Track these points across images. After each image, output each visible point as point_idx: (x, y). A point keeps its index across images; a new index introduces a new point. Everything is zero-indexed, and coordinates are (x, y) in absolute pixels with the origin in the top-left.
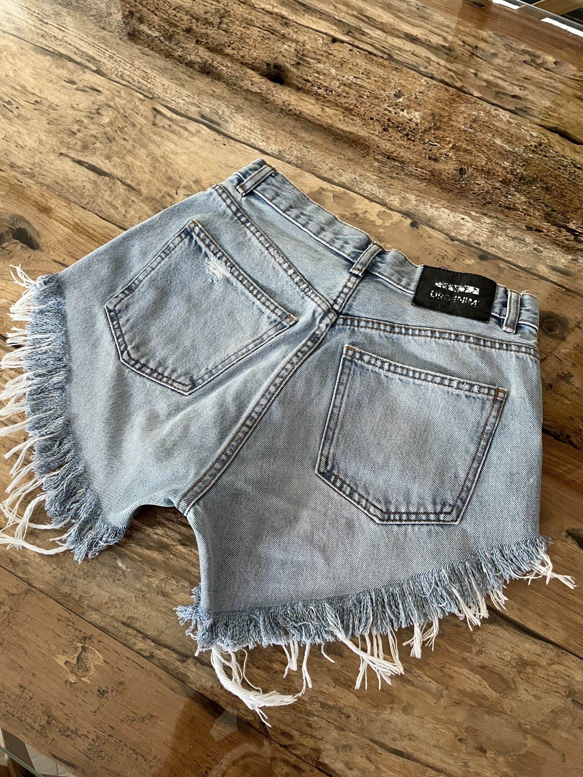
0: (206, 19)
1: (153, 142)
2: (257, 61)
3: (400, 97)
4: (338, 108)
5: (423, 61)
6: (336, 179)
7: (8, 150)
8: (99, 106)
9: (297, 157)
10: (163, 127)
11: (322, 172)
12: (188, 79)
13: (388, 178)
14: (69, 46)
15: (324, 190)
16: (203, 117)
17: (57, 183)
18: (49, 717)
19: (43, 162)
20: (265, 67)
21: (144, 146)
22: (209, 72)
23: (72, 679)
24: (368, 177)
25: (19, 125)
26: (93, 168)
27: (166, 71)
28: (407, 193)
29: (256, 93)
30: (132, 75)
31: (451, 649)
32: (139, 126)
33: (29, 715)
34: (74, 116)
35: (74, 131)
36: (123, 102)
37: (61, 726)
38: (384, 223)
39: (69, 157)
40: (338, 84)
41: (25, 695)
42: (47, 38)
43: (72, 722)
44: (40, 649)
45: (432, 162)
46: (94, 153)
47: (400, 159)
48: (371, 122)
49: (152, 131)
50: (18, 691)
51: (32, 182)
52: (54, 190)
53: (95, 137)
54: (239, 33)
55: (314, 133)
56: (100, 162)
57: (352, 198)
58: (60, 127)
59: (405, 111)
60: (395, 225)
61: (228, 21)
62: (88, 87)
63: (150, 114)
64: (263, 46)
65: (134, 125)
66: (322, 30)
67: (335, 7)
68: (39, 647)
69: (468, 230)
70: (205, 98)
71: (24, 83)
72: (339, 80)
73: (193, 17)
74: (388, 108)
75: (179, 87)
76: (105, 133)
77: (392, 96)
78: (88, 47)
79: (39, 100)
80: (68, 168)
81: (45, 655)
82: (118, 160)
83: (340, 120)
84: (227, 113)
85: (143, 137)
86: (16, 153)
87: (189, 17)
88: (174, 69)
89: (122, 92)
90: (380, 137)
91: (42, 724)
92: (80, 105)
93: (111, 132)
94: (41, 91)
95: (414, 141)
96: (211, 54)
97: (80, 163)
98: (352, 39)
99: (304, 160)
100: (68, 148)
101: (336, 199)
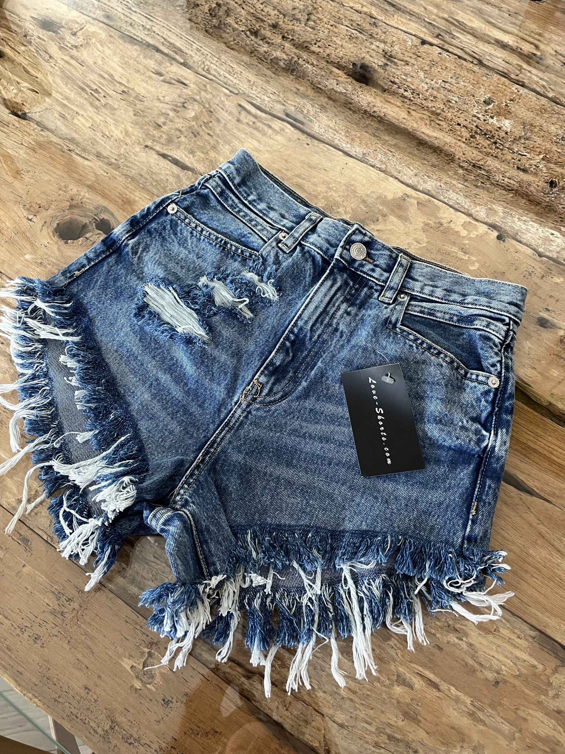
0: (294, 15)
1: (237, 138)
2: (344, 60)
3: (489, 104)
4: (424, 112)
5: (514, 69)
6: (421, 185)
7: (95, 139)
8: (185, 99)
10: (248, 124)
12: (273, 75)
13: (474, 188)
17: (141, 175)
18: (112, 722)
19: (128, 153)
20: (351, 67)
21: (228, 142)
22: (294, 69)
23: (138, 685)
24: (454, 185)
25: (106, 114)
26: (176, 162)
27: (252, 66)
28: (494, 204)
29: (341, 93)
30: (218, 69)
31: (527, 691)
32: (223, 122)
33: (93, 718)
34: (160, 108)
35: (160, 123)
36: (209, 96)
37: (124, 732)
38: (469, 234)
39: (154, 149)
40: (426, 87)
41: (89, 697)
43: (136, 730)
44: (107, 651)
45: (521, 173)
46: (179, 147)
47: (487, 168)
48: (458, 127)
49: (236, 128)
50: (83, 692)
51: (118, 173)
52: (138, 182)
53: (180, 131)
54: (326, 31)
55: (397, 136)
56: (184, 156)
58: (146, 119)
59: (495, 118)
60: (480, 237)
61: (316, 18)
62: (175, 80)
63: (235, 110)
64: (350, 46)
65: (218, 121)
66: (411, 32)
67: (425, 9)
68: (106, 648)
69: (558, 246)
70: (290, 96)
71: (112, 71)
72: (427, 83)
73: (280, 12)
74: (477, 115)
75: (265, 84)
76: (190, 128)
77: (482, 102)
79: (125, 90)
80: (152, 160)
81: (111, 657)
82: (202, 155)
83: (426, 124)
84: (312, 113)
85: (227, 133)
86: (103, 143)
87: (276, 12)
88: (259, 65)
89: (208, 87)
91: (105, 729)
92: (166, 98)
93: (196, 126)
94: (128, 81)
95: (502, 150)
96: (297, 51)
97: (164, 156)
98: (442, 42)
99: (388, 164)
100: (154, 141)
101: (420, 206)
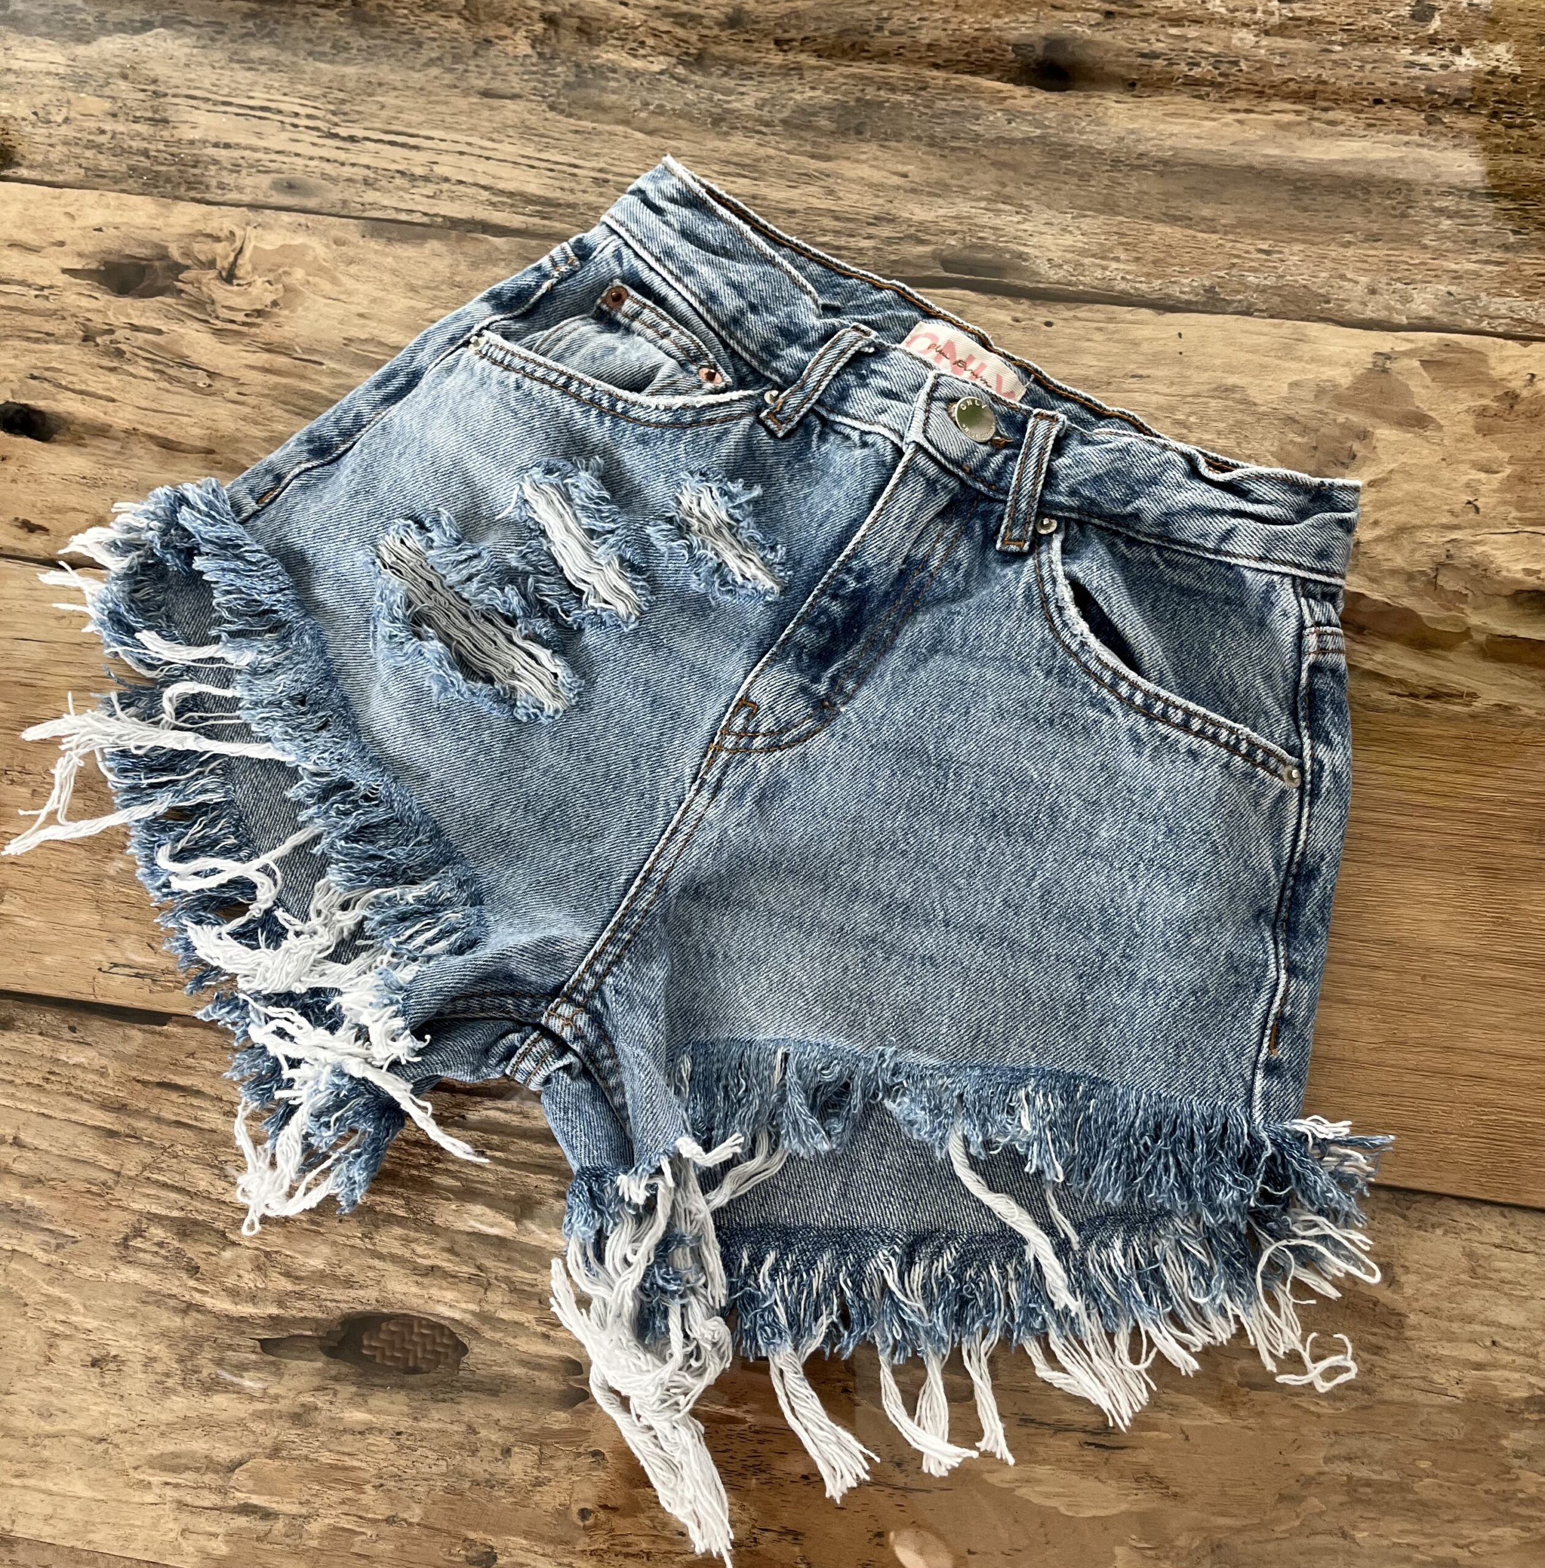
9: (1262, 290)
11: (1353, 308)
14: (461, 188)
15: (1388, 357)
16: (947, 264)
42: (384, 183)
57: (1471, 352)
78: (516, 172)
90: (1430, 147)
